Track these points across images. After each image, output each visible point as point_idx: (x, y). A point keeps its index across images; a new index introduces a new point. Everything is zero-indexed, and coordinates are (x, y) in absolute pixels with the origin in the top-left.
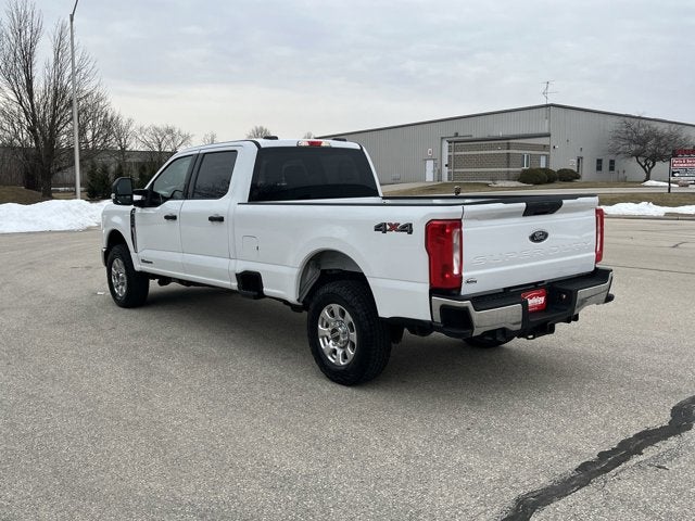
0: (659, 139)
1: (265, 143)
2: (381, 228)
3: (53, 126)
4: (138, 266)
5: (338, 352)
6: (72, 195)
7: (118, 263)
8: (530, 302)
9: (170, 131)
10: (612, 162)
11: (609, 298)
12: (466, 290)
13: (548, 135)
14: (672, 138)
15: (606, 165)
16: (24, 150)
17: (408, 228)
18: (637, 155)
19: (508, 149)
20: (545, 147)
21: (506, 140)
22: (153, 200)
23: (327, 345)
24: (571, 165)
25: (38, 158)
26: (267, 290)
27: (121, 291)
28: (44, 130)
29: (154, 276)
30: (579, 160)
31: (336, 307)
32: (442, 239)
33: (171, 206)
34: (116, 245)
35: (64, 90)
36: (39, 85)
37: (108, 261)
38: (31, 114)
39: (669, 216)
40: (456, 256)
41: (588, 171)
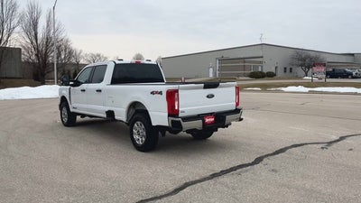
0: (311, 59)
1: (118, 62)
2: (152, 93)
3: (46, 53)
4: (72, 110)
5: (139, 139)
6: (53, 83)
7: (64, 109)
8: (207, 120)
9: (99, 56)
10: (291, 69)
11: (241, 120)
12: (180, 115)
13: (262, 57)
14: (317, 58)
15: (288, 70)
16: (34, 63)
17: (161, 93)
18: (302, 65)
19: (244, 63)
20: (261, 62)
21: (244, 59)
22: (77, 84)
23: (136, 137)
24: (273, 70)
25: (39, 67)
26: (116, 117)
27: (65, 120)
28: (42, 55)
29: (79, 114)
30: (276, 68)
31: (139, 123)
32: (172, 97)
33: (84, 86)
34: (64, 102)
35: (51, 38)
36: (40, 36)
37: (61, 109)
38: (37, 48)
39: (310, 92)
40: (176, 103)
41: (280, 73)
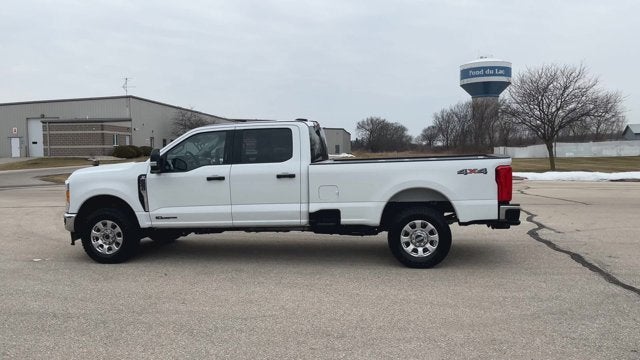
2: (463, 172)
4: (146, 223)
13: (130, 120)
17: (484, 171)
19: (102, 130)
20: (128, 129)
21: (100, 123)
23: (409, 247)
24: (147, 143)
26: (346, 220)
30: (152, 139)
31: (418, 222)
